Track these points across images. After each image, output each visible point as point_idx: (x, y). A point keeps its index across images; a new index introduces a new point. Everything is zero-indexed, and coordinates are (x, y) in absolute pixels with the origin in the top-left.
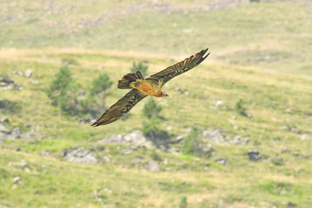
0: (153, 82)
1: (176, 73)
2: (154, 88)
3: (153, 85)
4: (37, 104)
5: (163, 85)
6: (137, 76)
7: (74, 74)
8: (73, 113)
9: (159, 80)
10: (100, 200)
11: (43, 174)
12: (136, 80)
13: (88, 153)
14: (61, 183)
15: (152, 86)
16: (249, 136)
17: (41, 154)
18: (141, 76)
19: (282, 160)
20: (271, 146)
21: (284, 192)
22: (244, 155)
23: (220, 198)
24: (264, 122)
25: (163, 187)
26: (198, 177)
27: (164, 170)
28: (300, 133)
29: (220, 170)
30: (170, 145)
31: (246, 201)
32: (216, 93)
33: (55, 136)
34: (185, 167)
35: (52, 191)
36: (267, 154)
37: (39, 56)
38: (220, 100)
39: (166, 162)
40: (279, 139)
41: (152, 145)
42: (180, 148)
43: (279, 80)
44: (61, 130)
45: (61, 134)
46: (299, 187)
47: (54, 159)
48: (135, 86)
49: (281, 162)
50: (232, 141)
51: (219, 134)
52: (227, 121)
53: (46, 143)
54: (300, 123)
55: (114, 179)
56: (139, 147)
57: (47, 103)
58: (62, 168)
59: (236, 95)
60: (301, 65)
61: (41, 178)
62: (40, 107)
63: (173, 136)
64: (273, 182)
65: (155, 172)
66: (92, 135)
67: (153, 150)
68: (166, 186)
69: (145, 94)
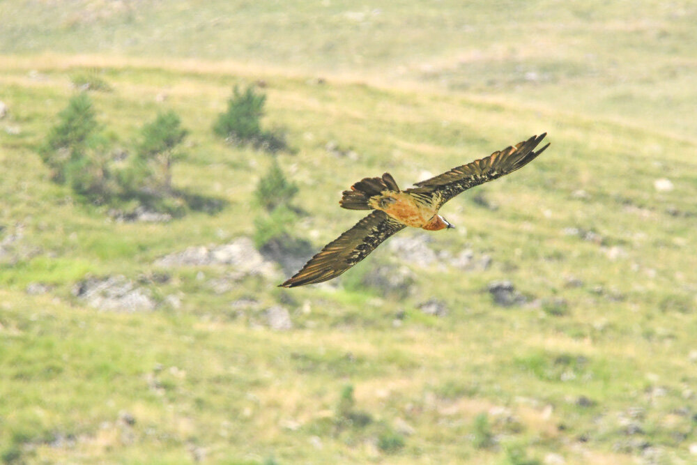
0: (420, 199)
1: (471, 180)
2: (422, 212)
3: (420, 204)
4: (20, 179)
5: (441, 204)
6: (385, 185)
7: (101, 112)
8: (99, 198)
9: (433, 194)
10: (160, 393)
11: (33, 335)
12: (383, 192)
13: (134, 288)
14: (73, 356)
15: (418, 206)
16: (492, 250)
17: (26, 291)
18: (392, 183)
19: (565, 303)
20: (540, 272)
21: (569, 375)
22: (482, 291)
23: (427, 388)
24: (525, 219)
25: (300, 364)
26: (378, 343)
27: (300, 326)
28: (605, 243)
29: (429, 326)
31: (484, 395)
32: (419, 155)
33: (59, 251)
34: (349, 319)
35: (53, 372)
36: (533, 290)
37: (22, 72)
38: (427, 169)
39: (307, 308)
40: (558, 256)
41: (277, 269)
43: (560, 125)
44: (73, 237)
45: (73, 247)
46: (604, 363)
47: (56, 302)
48: (380, 206)
49: (562, 309)
50: (455, 263)
51: (424, 247)
53: (38, 268)
54: (605, 222)
55: (191, 346)
56: (247, 274)
57: (41, 177)
58: (74, 322)
60: (606, 92)
61: (28, 344)
62: (26, 185)
64: (545, 353)
65: (282, 330)
66: (142, 248)
68: (306, 363)
69: (402, 223)
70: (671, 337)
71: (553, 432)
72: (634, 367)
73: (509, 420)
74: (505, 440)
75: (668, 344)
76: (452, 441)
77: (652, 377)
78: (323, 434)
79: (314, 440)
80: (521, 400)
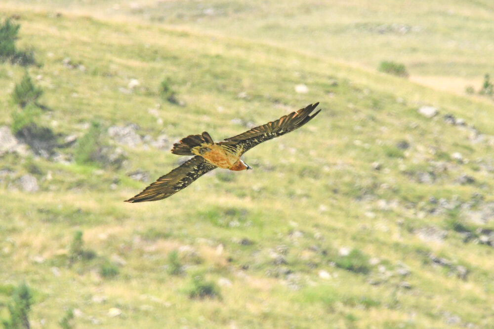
0: (228, 149)
1: (265, 137)
2: (229, 158)
3: (228, 153)
5: (243, 153)
6: (204, 140)
9: (237, 145)
12: (202, 144)
15: (226, 154)
16: (181, 135)
21: (235, 223)
22: (174, 165)
23: (135, 232)
24: (205, 113)
25: (44, 216)
26: (100, 201)
27: (46, 190)
29: (136, 189)
30: (55, 150)
31: (175, 237)
32: (129, 68)
34: (79, 184)
38: (135, 78)
39: (49, 177)
41: (27, 149)
42: (72, 155)
43: (229, 46)
46: (260, 214)
48: (200, 153)
49: (231, 177)
50: (155, 144)
51: (133, 133)
52: (146, 112)
54: (261, 115)
56: (7, 153)
59: (162, 70)
60: (261, 23)
63: (60, 135)
64: (218, 208)
65: (31, 193)
67: (29, 158)
68: (49, 215)
69: (214, 164)
70: (307, 196)
71: (224, 263)
72: (281, 217)
73: (193, 255)
74: (190, 269)
75: (304, 201)
76: (152, 270)
77: (293, 224)
78: (60, 265)
79: (54, 270)
80: (201, 241)
